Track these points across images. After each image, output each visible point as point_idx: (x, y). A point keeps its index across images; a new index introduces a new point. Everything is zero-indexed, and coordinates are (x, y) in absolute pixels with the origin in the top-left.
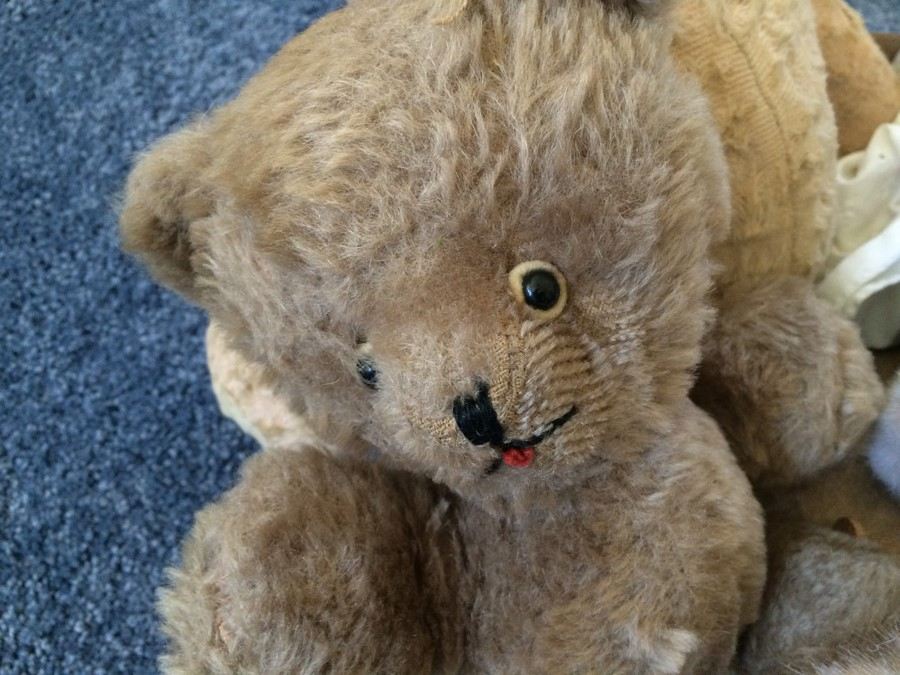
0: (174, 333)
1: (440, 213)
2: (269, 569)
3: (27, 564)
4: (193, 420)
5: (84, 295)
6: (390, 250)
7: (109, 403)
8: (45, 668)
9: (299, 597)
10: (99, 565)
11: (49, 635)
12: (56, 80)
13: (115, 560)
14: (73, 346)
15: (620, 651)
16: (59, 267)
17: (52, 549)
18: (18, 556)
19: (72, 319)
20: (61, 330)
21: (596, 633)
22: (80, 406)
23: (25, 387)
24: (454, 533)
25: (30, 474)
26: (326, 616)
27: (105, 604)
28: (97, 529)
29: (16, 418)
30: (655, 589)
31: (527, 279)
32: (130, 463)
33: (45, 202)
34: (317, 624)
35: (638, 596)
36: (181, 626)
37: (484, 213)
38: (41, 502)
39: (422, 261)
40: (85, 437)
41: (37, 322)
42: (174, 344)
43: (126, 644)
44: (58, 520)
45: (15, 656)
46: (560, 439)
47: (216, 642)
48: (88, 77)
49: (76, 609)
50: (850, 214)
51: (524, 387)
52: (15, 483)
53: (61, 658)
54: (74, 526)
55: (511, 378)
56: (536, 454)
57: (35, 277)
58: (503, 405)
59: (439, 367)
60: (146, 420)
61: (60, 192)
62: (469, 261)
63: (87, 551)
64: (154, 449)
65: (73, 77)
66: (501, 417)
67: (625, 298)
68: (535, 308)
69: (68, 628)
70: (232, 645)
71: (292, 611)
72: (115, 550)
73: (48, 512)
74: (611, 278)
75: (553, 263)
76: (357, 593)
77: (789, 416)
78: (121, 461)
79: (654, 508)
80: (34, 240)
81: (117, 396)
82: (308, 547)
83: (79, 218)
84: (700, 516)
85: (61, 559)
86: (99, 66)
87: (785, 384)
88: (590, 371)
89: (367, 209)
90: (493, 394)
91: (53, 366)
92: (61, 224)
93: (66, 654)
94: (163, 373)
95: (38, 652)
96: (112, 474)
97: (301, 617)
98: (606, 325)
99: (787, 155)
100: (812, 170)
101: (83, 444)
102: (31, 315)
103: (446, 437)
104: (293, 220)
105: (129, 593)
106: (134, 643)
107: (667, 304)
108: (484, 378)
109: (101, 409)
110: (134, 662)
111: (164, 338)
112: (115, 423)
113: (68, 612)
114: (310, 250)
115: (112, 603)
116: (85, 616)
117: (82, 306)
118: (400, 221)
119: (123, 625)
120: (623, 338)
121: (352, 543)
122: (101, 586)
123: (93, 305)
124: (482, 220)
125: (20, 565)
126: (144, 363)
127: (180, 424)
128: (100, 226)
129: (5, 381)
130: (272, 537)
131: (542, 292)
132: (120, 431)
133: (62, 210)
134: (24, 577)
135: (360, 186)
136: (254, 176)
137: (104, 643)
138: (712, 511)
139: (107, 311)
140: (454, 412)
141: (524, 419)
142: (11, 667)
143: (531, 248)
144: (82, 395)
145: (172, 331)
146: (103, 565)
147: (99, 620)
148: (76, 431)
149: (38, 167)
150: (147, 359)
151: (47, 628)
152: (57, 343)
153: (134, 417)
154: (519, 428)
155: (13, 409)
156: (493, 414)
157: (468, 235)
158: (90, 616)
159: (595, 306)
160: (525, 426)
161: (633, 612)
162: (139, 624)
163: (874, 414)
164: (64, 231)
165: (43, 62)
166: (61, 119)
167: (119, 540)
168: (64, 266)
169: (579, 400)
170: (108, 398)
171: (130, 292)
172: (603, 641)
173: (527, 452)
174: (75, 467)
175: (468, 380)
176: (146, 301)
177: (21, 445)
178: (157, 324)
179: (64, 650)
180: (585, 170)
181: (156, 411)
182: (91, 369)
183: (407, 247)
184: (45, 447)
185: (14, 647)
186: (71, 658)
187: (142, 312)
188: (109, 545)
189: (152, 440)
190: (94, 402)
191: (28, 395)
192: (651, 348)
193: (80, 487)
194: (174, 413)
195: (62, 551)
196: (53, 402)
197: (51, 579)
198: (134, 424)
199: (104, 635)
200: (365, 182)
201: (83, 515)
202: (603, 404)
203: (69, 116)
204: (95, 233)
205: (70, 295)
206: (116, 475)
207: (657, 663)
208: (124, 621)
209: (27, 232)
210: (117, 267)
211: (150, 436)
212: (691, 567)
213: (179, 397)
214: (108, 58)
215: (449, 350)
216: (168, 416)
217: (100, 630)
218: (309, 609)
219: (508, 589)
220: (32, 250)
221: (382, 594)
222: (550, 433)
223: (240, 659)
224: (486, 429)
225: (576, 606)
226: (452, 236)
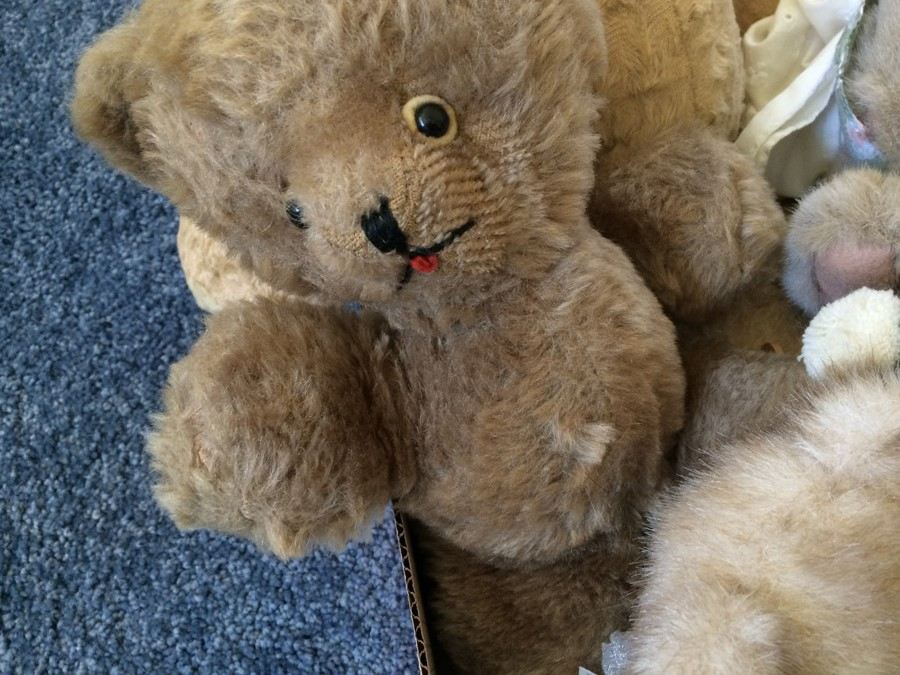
0: (155, 254)
1: (334, 55)
2: (232, 392)
3: (43, 465)
4: (180, 328)
5: (68, 227)
6: (296, 94)
7: (102, 320)
8: (69, 552)
9: (261, 413)
10: (108, 461)
11: (70, 524)
12: (23, 35)
13: (122, 455)
14: (63, 273)
15: (547, 446)
16: (43, 205)
17: (65, 451)
18: (35, 459)
19: (60, 249)
20: (51, 260)
21: (524, 430)
22: (76, 325)
23: (24, 313)
24: (396, 362)
25: (38, 388)
26: (285, 428)
27: (117, 493)
28: (103, 430)
29: (19, 340)
30: (571, 389)
31: (418, 112)
32: (127, 370)
33: (24, 148)
34: (279, 434)
35: (556, 396)
36: (168, 459)
37: (371, 52)
38: (51, 411)
39: (323, 101)
40: (84, 352)
41: (29, 254)
42: (156, 263)
43: (139, 525)
44: (67, 426)
45: (41, 545)
46: (461, 246)
47: (196, 464)
48: (52, 29)
49: (91, 499)
50: (763, 74)
51: (421, 199)
52: (25, 398)
53: (83, 543)
54: (82, 429)
55: (407, 191)
56: (440, 261)
57: (23, 215)
58: (403, 213)
59: (346, 190)
60: (137, 332)
61: (37, 136)
62: (365, 98)
63: (96, 450)
64: (147, 357)
65: (38, 30)
66: (402, 225)
67: (509, 123)
68: (428, 136)
69: (86, 516)
70: (210, 465)
71: (255, 425)
72: (121, 446)
73: (57, 419)
74: (494, 105)
75: (441, 97)
76: (311, 408)
77: (692, 242)
78: (119, 370)
79: (563, 317)
80: (17, 182)
81: (109, 314)
82: (265, 374)
83: (57, 159)
84: (607, 324)
85: (73, 458)
86: (60, 18)
87: (685, 213)
88: (483, 189)
89: (269, 59)
90: (393, 206)
91: (48, 293)
92: (40, 166)
93: (87, 539)
94: (148, 290)
95: (62, 539)
96: (112, 382)
97: (264, 430)
98: (494, 149)
99: (674, 7)
100: (702, 21)
101: (83, 358)
102: (22, 249)
103: (358, 249)
104: (210, 77)
105: (138, 483)
106: (147, 524)
107: (549, 130)
108: (384, 193)
109: (95, 326)
110: (148, 541)
111: (146, 259)
112: (109, 337)
113: (84, 502)
114: (227, 102)
115: (124, 492)
116: (101, 506)
117: (68, 236)
118: (300, 66)
119: (135, 510)
120: (511, 159)
121: (302, 368)
122: (112, 478)
123: (78, 235)
124: (371, 60)
125: (37, 466)
126: (130, 282)
127: (169, 333)
128: (77, 164)
129: (6, 309)
130: (232, 367)
131: (434, 122)
132: (114, 343)
133: (40, 153)
134: (43, 477)
135: (262, 39)
136: (174, 43)
137: (120, 527)
138: (620, 322)
139: (92, 239)
140: (362, 225)
141: (424, 227)
142: (39, 554)
143: (420, 84)
144: (77, 316)
145: (153, 251)
146: (112, 461)
147: (113, 507)
148: (75, 347)
149: (15, 116)
150: (132, 278)
151: (67, 520)
152: (49, 271)
153: (126, 330)
154: (421, 236)
155: (15, 332)
156: (395, 223)
157: (361, 74)
158: (105, 504)
159: (483, 133)
160: (424, 233)
161: (554, 409)
162: (149, 507)
163: (774, 237)
164: (44, 171)
165: (9, 19)
166: (31, 70)
167: (124, 438)
168: (48, 203)
169: (474, 214)
170: (100, 317)
171: (110, 220)
172: (532, 437)
173: (431, 259)
174: (77, 377)
175: (371, 197)
176: (126, 228)
177: (26, 364)
178: (138, 247)
179: (85, 536)
180: (457, 7)
181: (146, 324)
182: (82, 292)
183: (310, 90)
184: (48, 363)
185: (39, 537)
186: (91, 542)
187: (123, 237)
188: (116, 443)
189: (145, 348)
190: (88, 320)
191: (28, 320)
192: (541, 170)
193: (84, 395)
194: (162, 324)
195: (74, 452)
196: (51, 325)
197: (67, 476)
198: (127, 336)
199: (119, 520)
200: (267, 35)
201: (89, 419)
202: (499, 218)
203: (38, 66)
204: (73, 171)
205: (56, 228)
206: (116, 382)
207: (583, 456)
208: (137, 506)
209: (11, 175)
210: (96, 199)
211: (142, 346)
212: (603, 368)
213: (165, 310)
214: (69, 9)
215: (353, 173)
216: (157, 327)
217: (115, 516)
218: (269, 422)
219: (445, 401)
220: (17, 191)
221: (334, 411)
222: (450, 240)
223: (218, 476)
224: (390, 236)
225: (504, 406)
226: (347, 76)
